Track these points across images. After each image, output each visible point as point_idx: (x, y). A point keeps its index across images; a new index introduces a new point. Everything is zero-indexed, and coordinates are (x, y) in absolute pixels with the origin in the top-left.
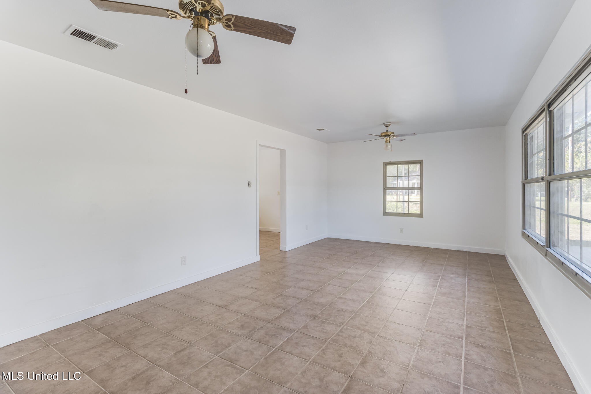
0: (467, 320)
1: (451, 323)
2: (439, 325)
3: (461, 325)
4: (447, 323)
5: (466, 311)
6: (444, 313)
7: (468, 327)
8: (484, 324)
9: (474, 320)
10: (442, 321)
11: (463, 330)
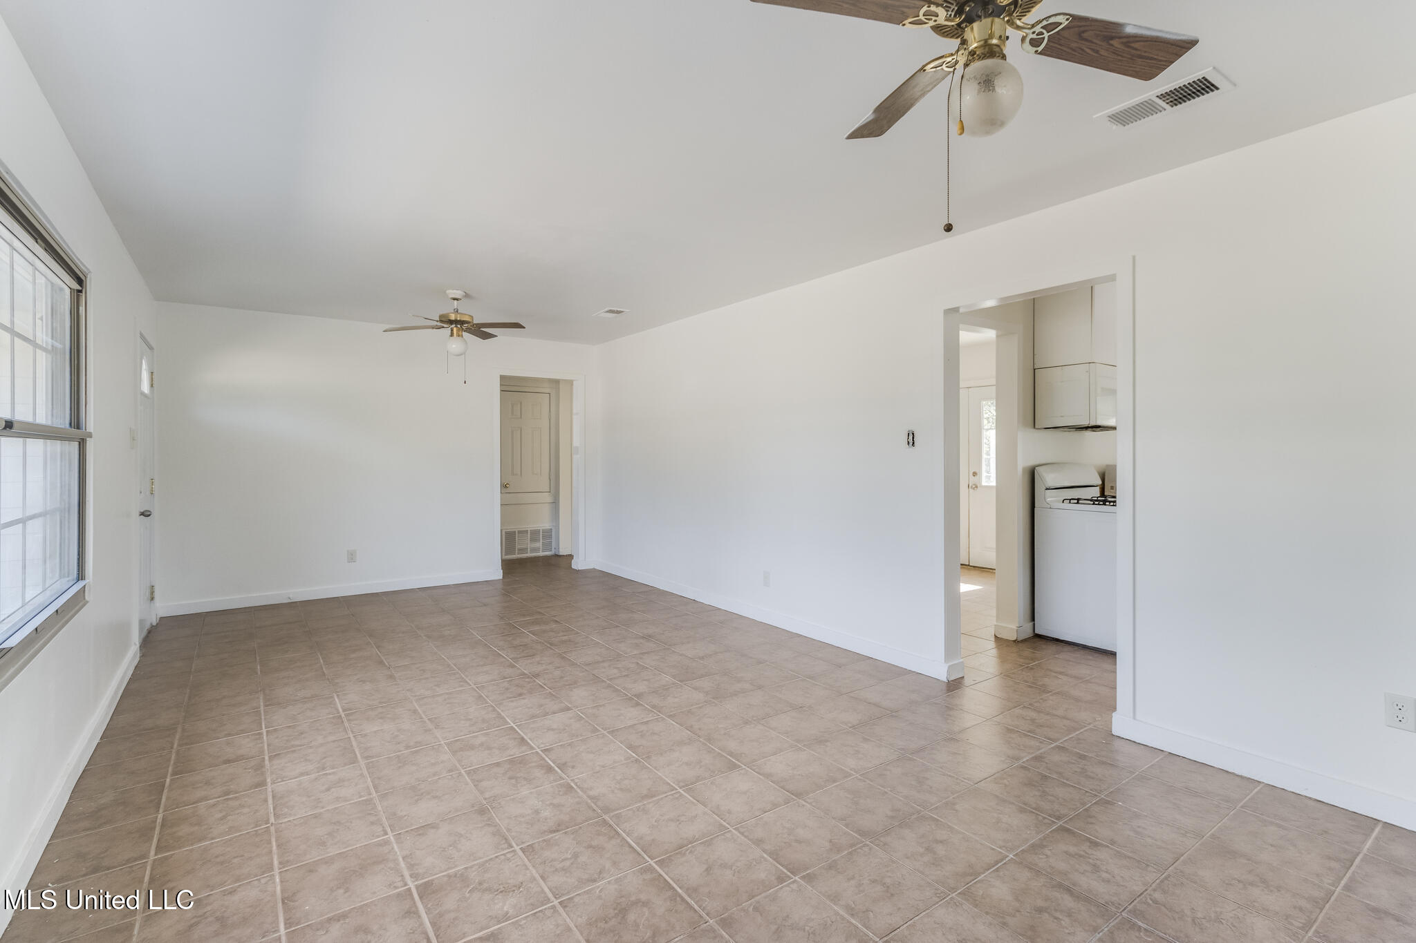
0: (266, 801)
1: (302, 774)
2: (325, 758)
3: (280, 780)
4: (312, 770)
5: (272, 829)
6: (328, 790)
7: (262, 784)
8: (221, 811)
9: (246, 810)
10: (323, 769)
11: (272, 773)
